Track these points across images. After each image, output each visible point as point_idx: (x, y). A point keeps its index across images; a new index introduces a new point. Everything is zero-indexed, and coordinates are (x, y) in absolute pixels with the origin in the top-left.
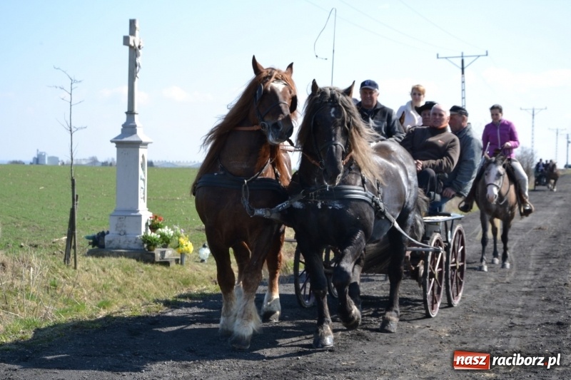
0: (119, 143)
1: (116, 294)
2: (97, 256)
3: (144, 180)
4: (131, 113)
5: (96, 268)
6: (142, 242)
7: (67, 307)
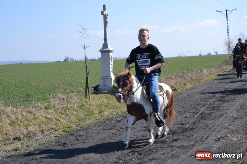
0: (102, 51)
1: (105, 107)
2: (97, 94)
3: (112, 65)
4: (105, 40)
5: (97, 98)
6: (113, 88)
7: (88, 114)
